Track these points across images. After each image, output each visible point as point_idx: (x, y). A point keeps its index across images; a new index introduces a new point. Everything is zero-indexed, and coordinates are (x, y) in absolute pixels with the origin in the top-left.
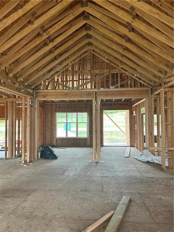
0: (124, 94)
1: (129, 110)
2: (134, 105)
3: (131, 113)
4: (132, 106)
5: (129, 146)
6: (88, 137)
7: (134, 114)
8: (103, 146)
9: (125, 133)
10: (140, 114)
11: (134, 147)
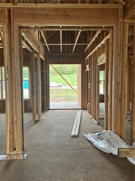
0: (68, 15)
1: (81, 65)
2: (88, 57)
3: (84, 68)
4: (85, 58)
5: (81, 108)
6: (30, 99)
7: (88, 69)
8: (49, 109)
9: (77, 92)
10: (96, 65)
11: (87, 109)
